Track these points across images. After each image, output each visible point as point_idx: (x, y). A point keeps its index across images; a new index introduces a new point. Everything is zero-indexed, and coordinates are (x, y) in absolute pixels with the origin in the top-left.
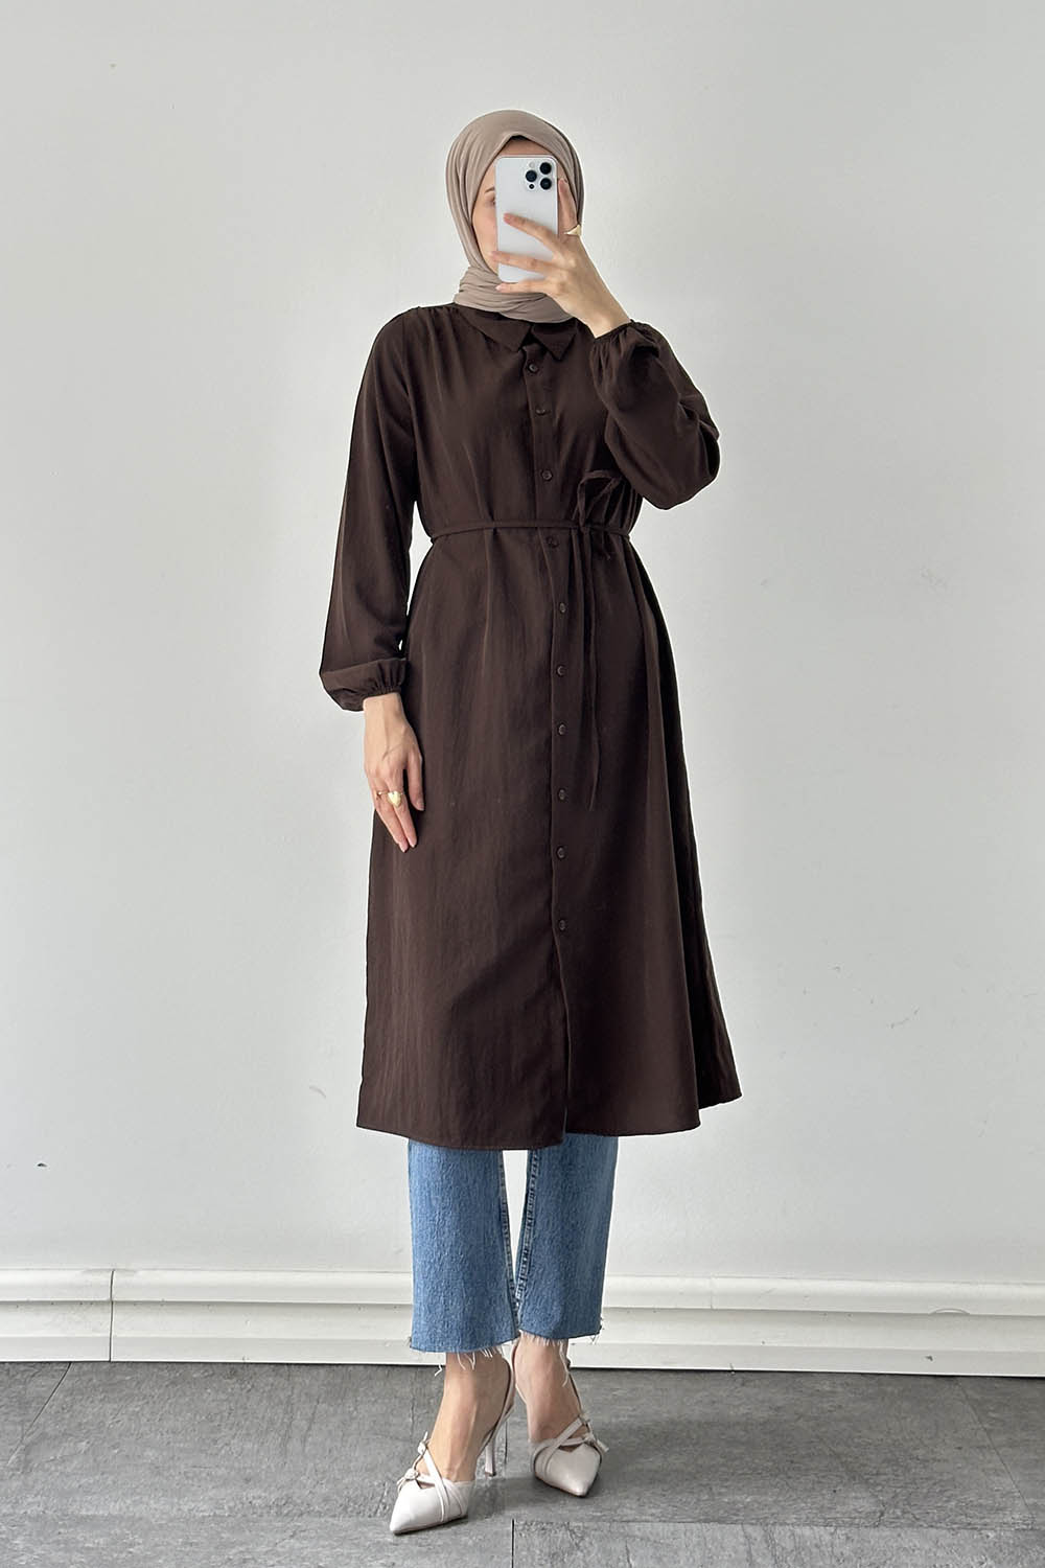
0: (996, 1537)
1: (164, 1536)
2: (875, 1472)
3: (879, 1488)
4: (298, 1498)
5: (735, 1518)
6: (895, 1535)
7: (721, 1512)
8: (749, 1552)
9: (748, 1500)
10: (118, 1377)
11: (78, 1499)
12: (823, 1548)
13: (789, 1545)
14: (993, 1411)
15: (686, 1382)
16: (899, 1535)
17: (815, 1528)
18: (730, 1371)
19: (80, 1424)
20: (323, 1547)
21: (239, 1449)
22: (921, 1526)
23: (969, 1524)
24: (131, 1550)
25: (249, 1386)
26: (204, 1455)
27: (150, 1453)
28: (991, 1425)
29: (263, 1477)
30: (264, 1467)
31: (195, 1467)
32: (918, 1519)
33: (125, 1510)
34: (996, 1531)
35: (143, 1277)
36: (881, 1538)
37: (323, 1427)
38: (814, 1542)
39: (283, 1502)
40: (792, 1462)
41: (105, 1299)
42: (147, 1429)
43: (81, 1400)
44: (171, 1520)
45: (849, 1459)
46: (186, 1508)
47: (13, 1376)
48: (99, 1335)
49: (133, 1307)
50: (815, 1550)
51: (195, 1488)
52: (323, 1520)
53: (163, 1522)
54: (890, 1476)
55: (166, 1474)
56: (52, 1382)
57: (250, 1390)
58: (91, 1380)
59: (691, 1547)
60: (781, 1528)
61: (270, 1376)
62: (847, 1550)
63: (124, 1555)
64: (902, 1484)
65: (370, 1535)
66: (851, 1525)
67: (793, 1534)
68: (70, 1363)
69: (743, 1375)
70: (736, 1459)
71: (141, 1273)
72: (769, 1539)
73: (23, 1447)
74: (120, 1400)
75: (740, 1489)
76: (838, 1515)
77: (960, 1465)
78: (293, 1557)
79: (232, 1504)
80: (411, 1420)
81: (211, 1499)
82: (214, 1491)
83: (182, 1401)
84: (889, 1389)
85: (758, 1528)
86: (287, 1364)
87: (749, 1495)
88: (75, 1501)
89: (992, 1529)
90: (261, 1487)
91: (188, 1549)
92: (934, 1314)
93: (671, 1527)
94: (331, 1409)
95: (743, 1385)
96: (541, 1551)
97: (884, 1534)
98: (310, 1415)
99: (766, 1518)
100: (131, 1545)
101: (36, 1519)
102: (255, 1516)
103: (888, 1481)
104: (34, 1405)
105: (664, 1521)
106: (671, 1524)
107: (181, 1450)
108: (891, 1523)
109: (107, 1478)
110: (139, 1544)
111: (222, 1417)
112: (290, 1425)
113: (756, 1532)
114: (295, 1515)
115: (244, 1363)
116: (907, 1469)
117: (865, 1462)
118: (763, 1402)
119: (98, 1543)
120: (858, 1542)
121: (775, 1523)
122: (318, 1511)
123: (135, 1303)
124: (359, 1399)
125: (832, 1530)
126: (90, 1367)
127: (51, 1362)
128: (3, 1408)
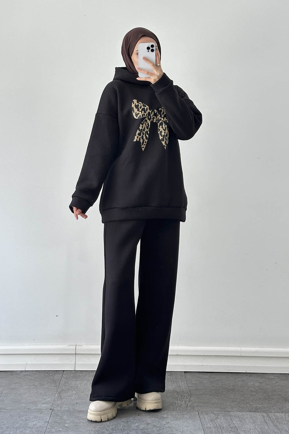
5: (258, 411)
7: (254, 409)
8: (264, 420)
9: (260, 406)
10: (78, 375)
13: (274, 418)
15: (234, 375)
17: (280, 414)
18: (245, 373)
19: (72, 387)
38: (281, 417)
40: (268, 396)
41: (74, 353)
43: (70, 380)
45: (283, 396)
47: (49, 374)
48: (71, 363)
50: (281, 419)
56: (60, 376)
58: (71, 375)
59: (248, 418)
60: (270, 414)
67: (274, 415)
68: (64, 371)
69: (249, 374)
70: (253, 396)
71: (84, 346)
72: (268, 416)
73: (58, 392)
75: (257, 403)
76: (285, 410)
85: (265, 413)
88: (77, 407)
93: (242, 413)
95: (250, 377)
96: (208, 419)
99: (266, 411)
101: (68, 411)
104: (57, 381)
105: (239, 412)
113: (265, 415)
118: (256, 381)
123: (82, 354)
125: (284, 414)
126: (69, 372)
127: (58, 370)
128: (49, 383)
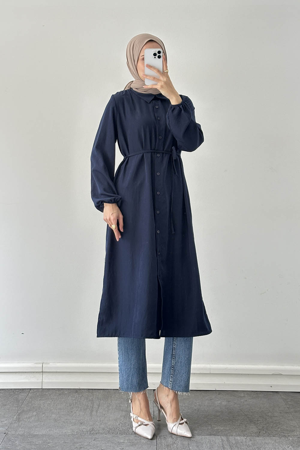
0: (292, 439)
1: (58, 440)
2: (257, 420)
3: (258, 425)
4: (96, 429)
5: (219, 434)
6: (264, 439)
7: (215, 432)
8: (223, 444)
9: (222, 429)
10: (45, 393)
11: (34, 429)
12: (243, 443)
13: (234, 442)
14: (290, 402)
15: (203, 393)
16: (265, 439)
17: (241, 437)
18: (215, 390)
19: (34, 407)
20: (103, 443)
21: (79, 414)
22: (271, 436)
23: (284, 435)
24: (49, 444)
25: (81, 396)
26: (69, 416)
27: (54, 416)
28: (289, 406)
29: (85, 422)
30: (86, 419)
31: (66, 419)
32: (270, 434)
33: (47, 433)
34: (292, 438)
35: (52, 365)
36: (259, 440)
37: (103, 408)
38: (241, 441)
39: (91, 430)
40: (234, 417)
41: (41, 371)
42: (52, 408)
43: (34, 400)
44: (60, 436)
45: (250, 416)
46: (64, 432)
47: (15, 393)
48: (38, 381)
49: (48, 373)
50: (241, 444)
51: (66, 426)
52: (103, 435)
53: (58, 436)
54: (261, 421)
55: (58, 422)
56: (26, 395)
57: (81, 397)
58: (37, 394)
59: (206, 443)
60: (231, 437)
61: (87, 392)
62: (250, 443)
63: (46, 446)
64: (264, 424)
65: (116, 440)
66: (251, 436)
67: (235, 439)
68: (31, 389)
69: (219, 391)
70: (218, 417)
71: (50, 364)
72: (228, 440)
73: (18, 414)
74: (45, 400)
75: (219, 425)
76: (247, 433)
77: (281, 418)
78: (94, 447)
79: (77, 431)
80: (127, 405)
81: (71, 429)
82: (72, 427)
83: (63, 400)
84: (260, 395)
85: (225, 437)
86: (92, 389)
87: (222, 427)
88: (32, 430)
89: (291, 437)
90: (85, 425)
91: (65, 444)
92: (273, 374)
93: (201, 437)
94: (104, 402)
95: (219, 394)
96: (164, 444)
97: (261, 439)
98: (98, 403)
99: (227, 434)
100: (49, 443)
101: (21, 436)
102: (83, 434)
103: (260, 423)
104: (21, 401)
105: (199, 435)
106: (201, 436)
107: (63, 414)
108: (263, 435)
109: (42, 423)
110: (51, 443)
111: (74, 405)
112: (93, 407)
113: (224, 438)
114: (95, 434)
115: (79, 389)
116: (266, 419)
117: (254, 417)
118: (225, 399)
119: (40, 443)
120: (253, 441)
121: (229, 436)
122: (101, 433)
123: (49, 372)
124: (112, 399)
125: (246, 437)
126: (36, 390)
127: (25, 389)
128: (12, 403)
